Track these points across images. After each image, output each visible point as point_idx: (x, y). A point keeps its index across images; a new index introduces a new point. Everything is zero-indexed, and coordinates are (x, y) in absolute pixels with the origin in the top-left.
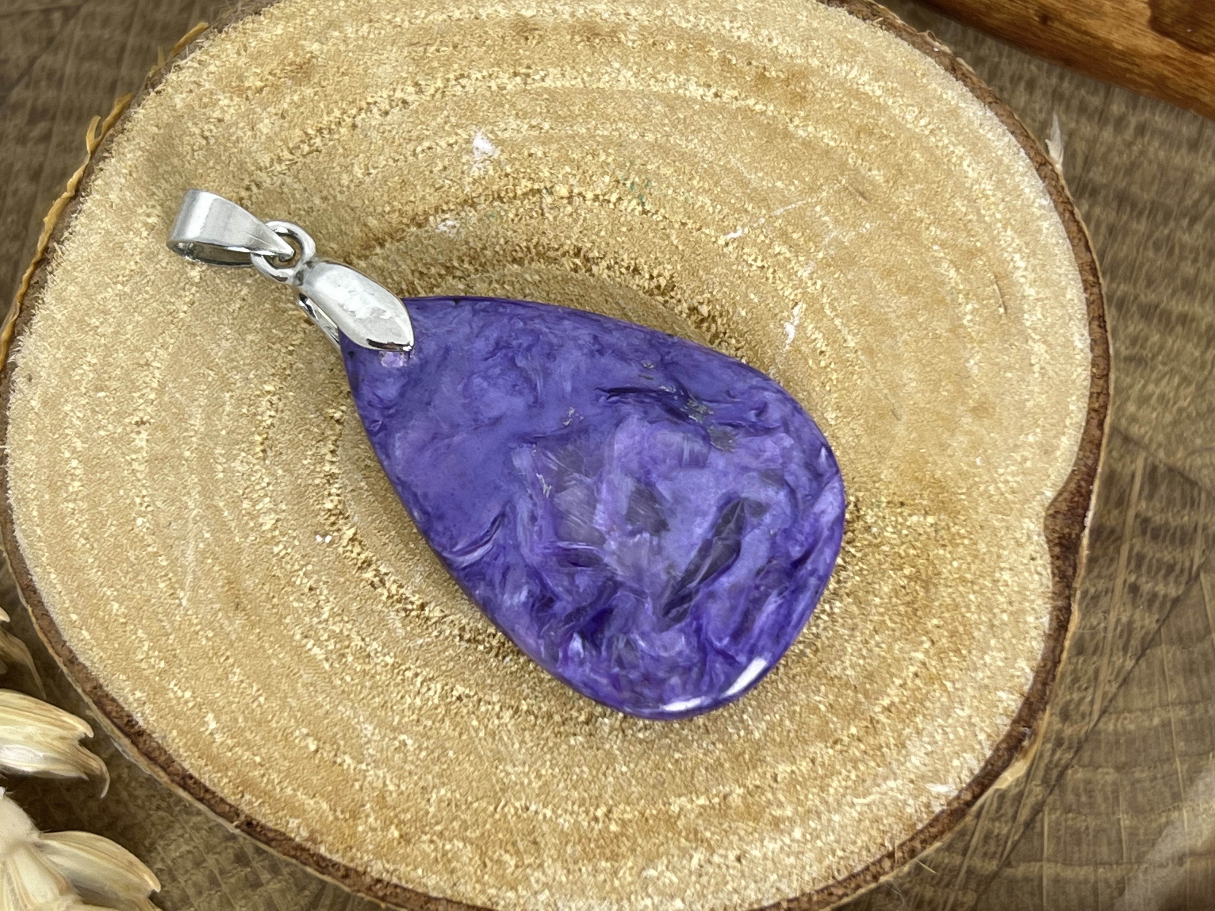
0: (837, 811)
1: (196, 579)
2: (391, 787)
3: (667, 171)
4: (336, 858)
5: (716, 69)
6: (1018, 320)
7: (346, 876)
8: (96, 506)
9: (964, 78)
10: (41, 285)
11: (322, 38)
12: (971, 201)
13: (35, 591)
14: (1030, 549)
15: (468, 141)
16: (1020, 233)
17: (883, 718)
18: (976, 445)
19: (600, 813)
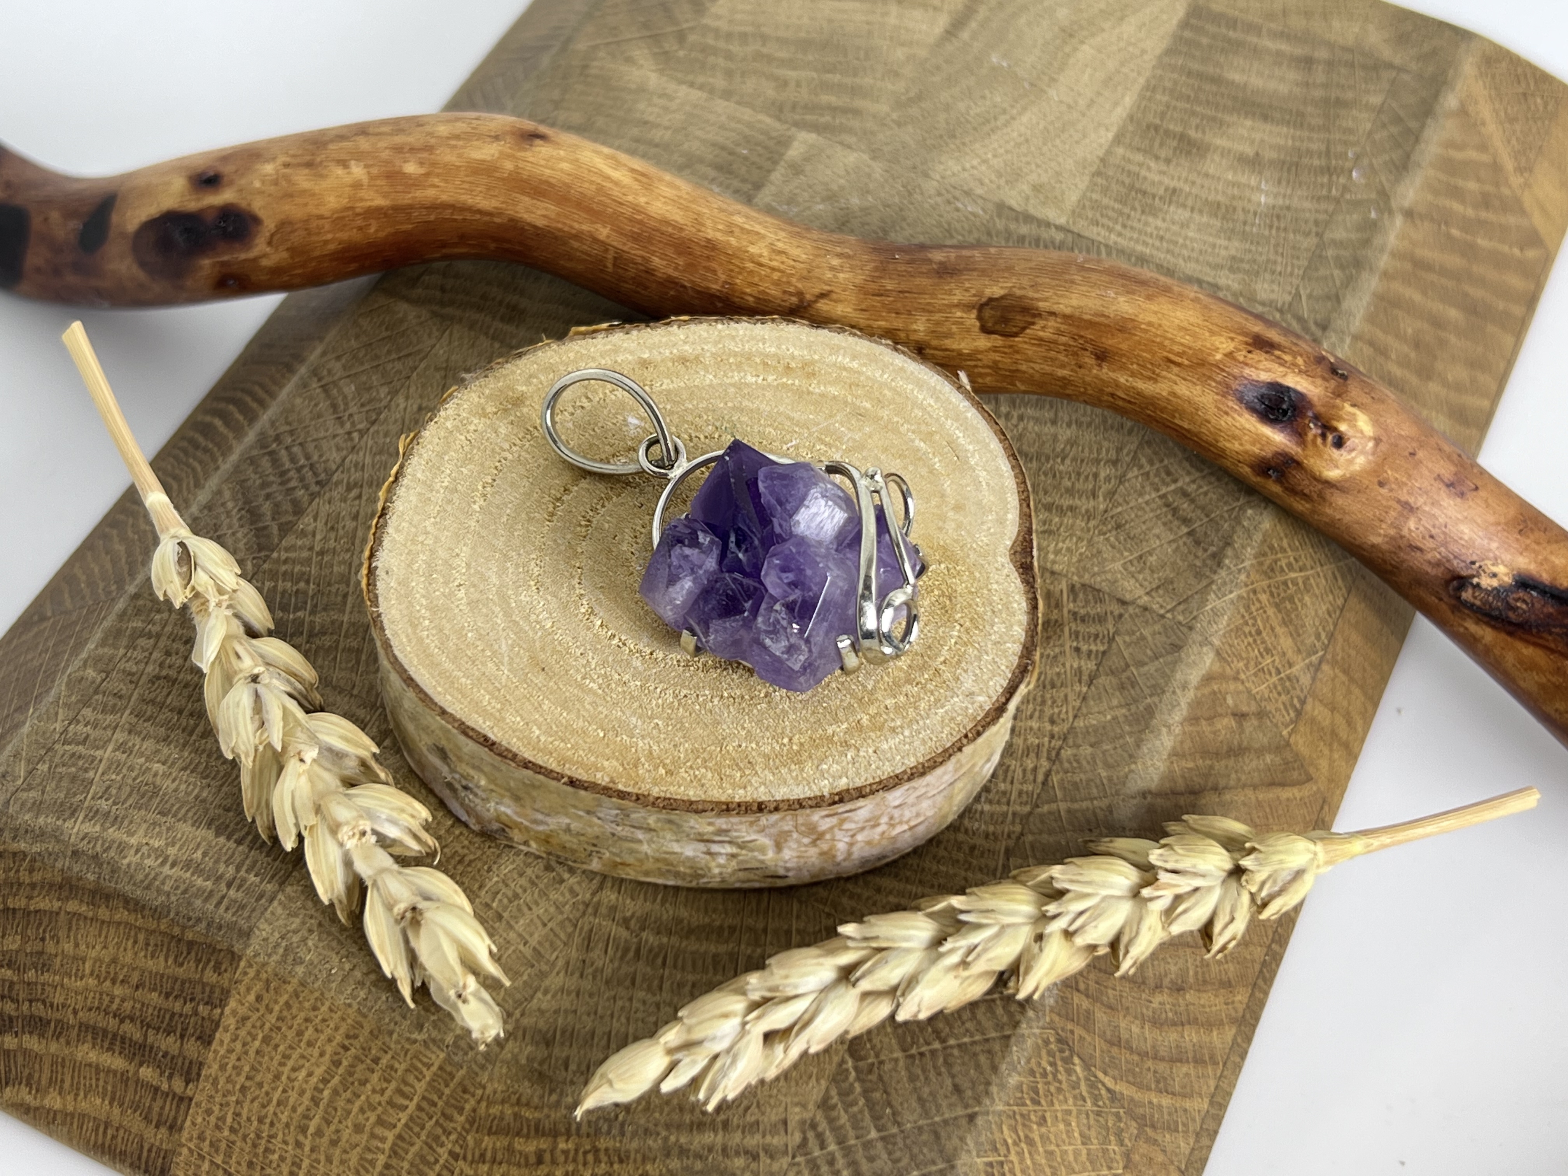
0: (928, 717)
1: (511, 658)
2: (655, 748)
3: (744, 419)
4: (629, 790)
5: (761, 367)
6: (967, 463)
7: (638, 799)
8: (441, 631)
9: (904, 353)
10: (385, 525)
11: (528, 383)
12: (924, 409)
13: (412, 679)
14: (1006, 571)
15: (625, 420)
16: (957, 420)
17: (942, 667)
18: (959, 526)
19: (786, 741)
